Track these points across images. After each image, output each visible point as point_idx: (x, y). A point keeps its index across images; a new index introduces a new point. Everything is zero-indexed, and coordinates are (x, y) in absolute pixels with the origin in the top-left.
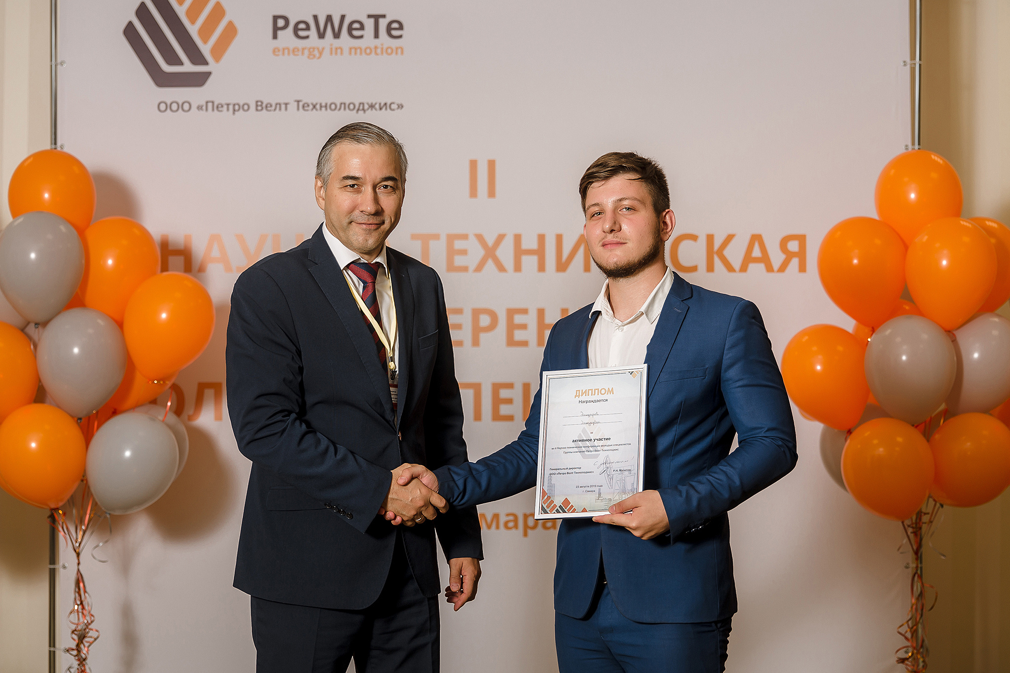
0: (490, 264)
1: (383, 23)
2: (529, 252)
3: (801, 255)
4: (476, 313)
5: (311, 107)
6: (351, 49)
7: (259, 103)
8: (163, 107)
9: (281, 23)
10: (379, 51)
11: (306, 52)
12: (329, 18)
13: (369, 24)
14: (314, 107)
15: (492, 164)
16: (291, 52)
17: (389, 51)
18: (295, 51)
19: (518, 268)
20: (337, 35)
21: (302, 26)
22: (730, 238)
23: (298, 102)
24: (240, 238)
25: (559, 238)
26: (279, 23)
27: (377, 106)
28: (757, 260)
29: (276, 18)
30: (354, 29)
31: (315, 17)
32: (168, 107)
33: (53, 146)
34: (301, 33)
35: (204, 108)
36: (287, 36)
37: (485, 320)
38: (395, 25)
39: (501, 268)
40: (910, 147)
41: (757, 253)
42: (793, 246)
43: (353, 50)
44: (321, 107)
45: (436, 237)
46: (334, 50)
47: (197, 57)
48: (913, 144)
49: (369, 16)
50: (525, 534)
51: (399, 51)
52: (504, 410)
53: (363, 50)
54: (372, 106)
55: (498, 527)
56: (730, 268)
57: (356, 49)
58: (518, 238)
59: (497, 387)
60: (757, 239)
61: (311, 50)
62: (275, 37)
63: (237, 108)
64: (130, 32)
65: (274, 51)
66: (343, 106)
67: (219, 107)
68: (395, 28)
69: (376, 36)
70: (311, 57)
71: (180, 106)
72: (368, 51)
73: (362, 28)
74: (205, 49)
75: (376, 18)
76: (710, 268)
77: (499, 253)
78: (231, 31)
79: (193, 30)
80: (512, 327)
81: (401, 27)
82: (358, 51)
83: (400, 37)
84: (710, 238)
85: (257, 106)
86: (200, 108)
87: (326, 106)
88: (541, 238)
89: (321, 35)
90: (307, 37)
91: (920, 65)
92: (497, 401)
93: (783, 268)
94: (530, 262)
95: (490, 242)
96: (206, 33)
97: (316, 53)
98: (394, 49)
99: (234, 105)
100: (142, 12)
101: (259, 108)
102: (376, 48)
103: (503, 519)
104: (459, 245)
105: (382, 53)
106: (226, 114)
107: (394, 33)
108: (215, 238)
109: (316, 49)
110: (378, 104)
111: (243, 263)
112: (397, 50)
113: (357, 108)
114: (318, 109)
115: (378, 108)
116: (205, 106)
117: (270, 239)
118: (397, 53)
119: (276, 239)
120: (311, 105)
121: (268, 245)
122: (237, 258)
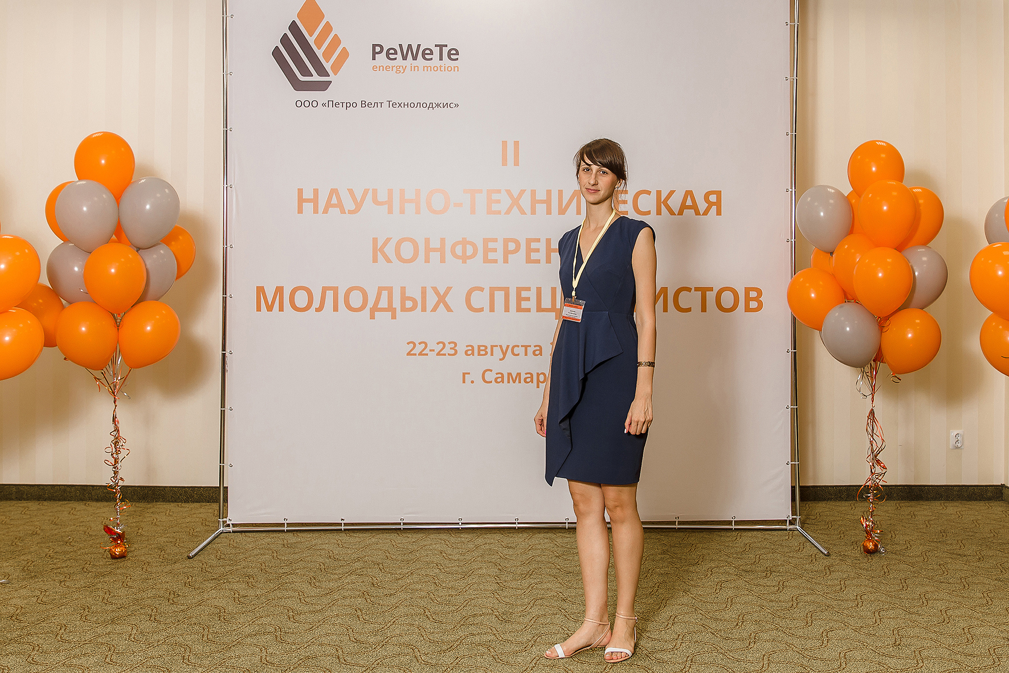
0: (515, 209)
1: (445, 51)
2: (542, 202)
3: (718, 204)
4: (506, 241)
6: (424, 67)
8: (299, 104)
9: (378, 49)
10: (443, 69)
11: (395, 69)
12: (410, 46)
13: (436, 51)
14: (400, 105)
15: (516, 143)
16: (384, 69)
17: (449, 69)
18: (387, 68)
19: (533, 212)
20: (415, 58)
21: (392, 51)
22: (672, 192)
23: (389, 101)
24: (351, 191)
25: (560, 192)
26: (376, 50)
28: (689, 207)
29: (374, 46)
30: (427, 54)
31: (401, 46)
32: (304, 104)
33: (225, 129)
34: (391, 56)
35: (327, 105)
36: (382, 58)
37: (512, 246)
38: (453, 52)
39: (523, 212)
41: (689, 202)
42: (713, 198)
43: (426, 68)
44: (404, 105)
45: (480, 191)
46: (413, 67)
47: (322, 71)
49: (436, 46)
50: (538, 387)
51: (456, 68)
52: (524, 304)
53: (432, 68)
54: (438, 105)
55: (520, 382)
56: (672, 213)
57: (427, 67)
58: (533, 193)
59: (519, 290)
60: (689, 193)
61: (398, 67)
62: (374, 59)
63: (348, 105)
64: (276, 53)
65: (373, 68)
66: (419, 104)
67: (337, 104)
68: (453, 54)
69: (441, 59)
70: (398, 71)
71: (311, 104)
72: (436, 69)
73: (432, 53)
74: (328, 66)
75: (441, 47)
76: (659, 212)
77: (521, 202)
78: (345, 54)
79: (319, 53)
80: (529, 250)
81: (457, 53)
82: (429, 68)
83: (457, 59)
84: (659, 193)
85: (362, 104)
86: (324, 105)
87: (407, 105)
88: (549, 192)
89: (405, 58)
90: (395, 59)
91: (797, 79)
92: (520, 299)
93: (706, 213)
94: (541, 208)
95: (515, 195)
96: (328, 54)
97: (401, 69)
98: (453, 68)
99: (347, 103)
100: (285, 40)
101: (364, 105)
102: (441, 66)
103: (523, 376)
104: (495, 196)
105: (445, 70)
106: (341, 110)
107: (452, 57)
108: (334, 192)
109: (401, 67)
110: (442, 104)
111: (353, 207)
112: (454, 69)
113: (428, 106)
114: (403, 107)
115: (442, 107)
116: (327, 103)
117: (370, 192)
118: (454, 71)
119: (375, 192)
120: (398, 104)
121: (370, 195)
122: (349, 205)
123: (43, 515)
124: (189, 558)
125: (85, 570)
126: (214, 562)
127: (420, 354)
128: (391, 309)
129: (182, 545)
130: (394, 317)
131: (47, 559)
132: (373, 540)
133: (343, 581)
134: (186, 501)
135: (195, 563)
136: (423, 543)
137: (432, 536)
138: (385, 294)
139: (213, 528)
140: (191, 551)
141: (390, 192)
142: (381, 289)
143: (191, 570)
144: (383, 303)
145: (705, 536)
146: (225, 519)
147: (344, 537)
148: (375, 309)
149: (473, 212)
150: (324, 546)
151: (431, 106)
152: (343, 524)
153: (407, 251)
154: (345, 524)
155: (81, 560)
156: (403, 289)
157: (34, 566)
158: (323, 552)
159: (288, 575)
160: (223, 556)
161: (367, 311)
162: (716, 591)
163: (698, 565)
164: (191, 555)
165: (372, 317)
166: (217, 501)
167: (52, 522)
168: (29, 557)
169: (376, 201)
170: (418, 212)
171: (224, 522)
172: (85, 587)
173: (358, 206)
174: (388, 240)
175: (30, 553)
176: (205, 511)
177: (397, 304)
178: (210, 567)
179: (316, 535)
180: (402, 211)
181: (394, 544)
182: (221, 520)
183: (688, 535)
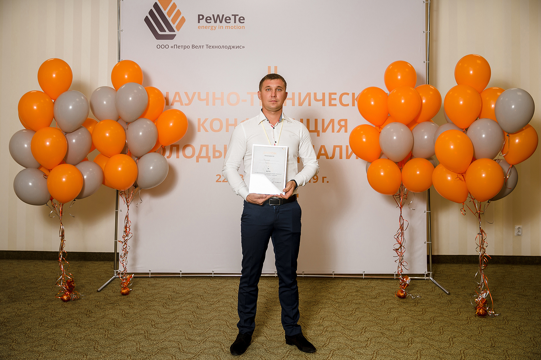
1: (237, 18)
5: (212, 47)
7: (193, 46)
8: (159, 47)
9: (201, 17)
10: (236, 27)
11: (210, 28)
12: (218, 16)
13: (232, 18)
15: (276, 68)
16: (205, 28)
17: (240, 28)
20: (221, 22)
21: (208, 18)
23: (207, 45)
24: (186, 93)
25: (300, 94)
27: (235, 47)
29: (199, 15)
30: (227, 20)
31: (213, 15)
32: (160, 47)
33: (119, 60)
34: (208, 21)
35: (173, 47)
36: (203, 22)
38: (242, 18)
40: (426, 62)
43: (227, 27)
44: (215, 47)
46: (220, 27)
47: (171, 29)
48: (427, 61)
49: (232, 15)
51: (243, 27)
53: (230, 27)
54: (233, 47)
61: (212, 27)
62: (199, 22)
63: (185, 47)
64: (147, 20)
65: (198, 27)
66: (223, 46)
67: (179, 47)
68: (242, 20)
69: (235, 22)
70: (212, 29)
71: (165, 46)
72: (232, 27)
73: (230, 19)
74: (174, 26)
75: (235, 16)
76: (353, 105)
78: (183, 20)
79: (169, 19)
81: (244, 19)
82: (229, 27)
83: (244, 22)
84: (353, 94)
85: (192, 46)
87: (217, 47)
88: (293, 94)
89: (215, 22)
90: (211, 22)
96: (174, 20)
97: (214, 28)
99: (184, 46)
100: (151, 13)
102: (235, 26)
105: (237, 29)
106: (181, 50)
107: (241, 21)
108: (177, 94)
109: (214, 27)
110: (236, 46)
111: (187, 102)
112: (242, 27)
113: (228, 48)
114: (214, 48)
115: (236, 48)
116: (174, 46)
117: (197, 93)
118: (242, 29)
119: (199, 94)
120: (212, 46)
121: (196, 96)
122: (185, 101)
123: (20, 267)
124: (98, 291)
125: (42, 298)
126: (112, 294)
127: (223, 181)
128: (207, 157)
129: (94, 284)
130: (209, 161)
131: (21, 292)
132: (197, 282)
133: (181, 305)
134: (97, 260)
135: (101, 294)
136: (224, 284)
137: (229, 281)
138: (204, 149)
139: (111, 275)
140: (99, 288)
141: (207, 94)
142: (202, 146)
143: (99, 298)
144: (203, 154)
145: (379, 282)
146: (117, 270)
147: (182, 281)
148: (199, 157)
149: (252, 104)
150: (170, 286)
151: (229, 48)
152: (181, 274)
153: (216, 125)
154: (182, 274)
155: (40, 292)
156: (214, 146)
157: (14, 295)
158: (170, 289)
159: (151, 301)
160: (116, 291)
161: (195, 158)
162: (387, 313)
163: (377, 298)
164: (99, 290)
165: (198, 161)
166: (113, 260)
167: (25, 271)
168: (12, 290)
169: (200, 99)
170: (222, 104)
171: (117, 272)
172: (41, 307)
173: (190, 101)
174: (206, 120)
175: (13, 288)
176: (107, 266)
177: (211, 154)
178: (109, 297)
179: (166, 279)
180: (214, 104)
181: (209, 285)
182: (115, 271)
183: (370, 281)
